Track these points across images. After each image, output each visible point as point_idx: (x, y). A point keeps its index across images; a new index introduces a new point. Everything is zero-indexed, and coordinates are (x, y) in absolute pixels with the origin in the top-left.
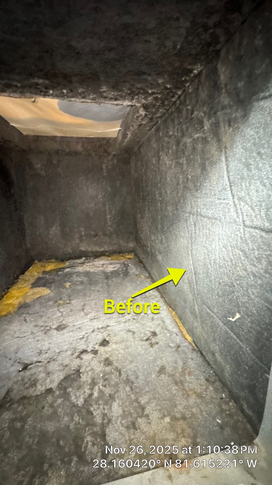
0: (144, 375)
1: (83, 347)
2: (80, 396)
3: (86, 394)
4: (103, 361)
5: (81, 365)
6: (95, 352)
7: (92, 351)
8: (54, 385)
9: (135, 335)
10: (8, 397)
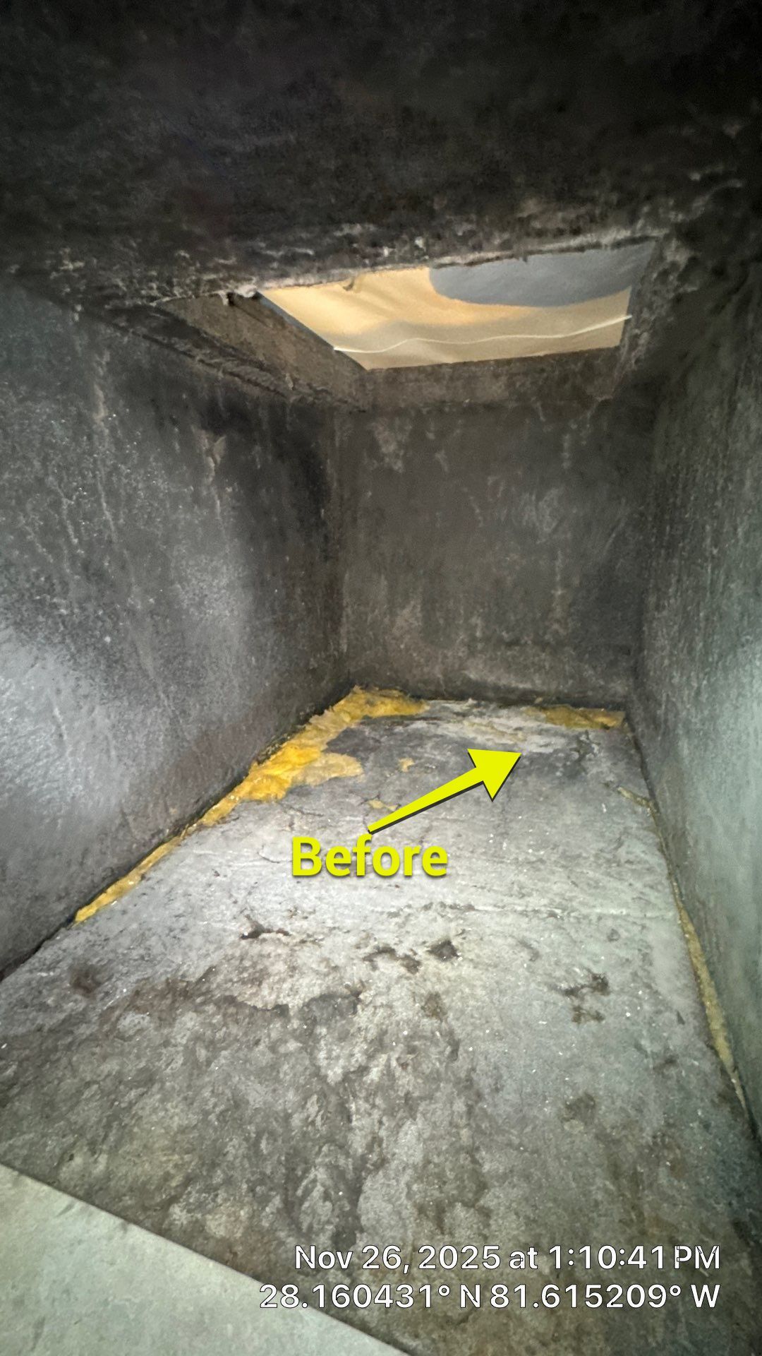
0: (519, 1092)
1: (390, 940)
2: (338, 1058)
3: (353, 1061)
4: (422, 995)
5: (367, 982)
6: (412, 965)
7: (406, 957)
8: (294, 1003)
9: (539, 963)
10: (205, 982)
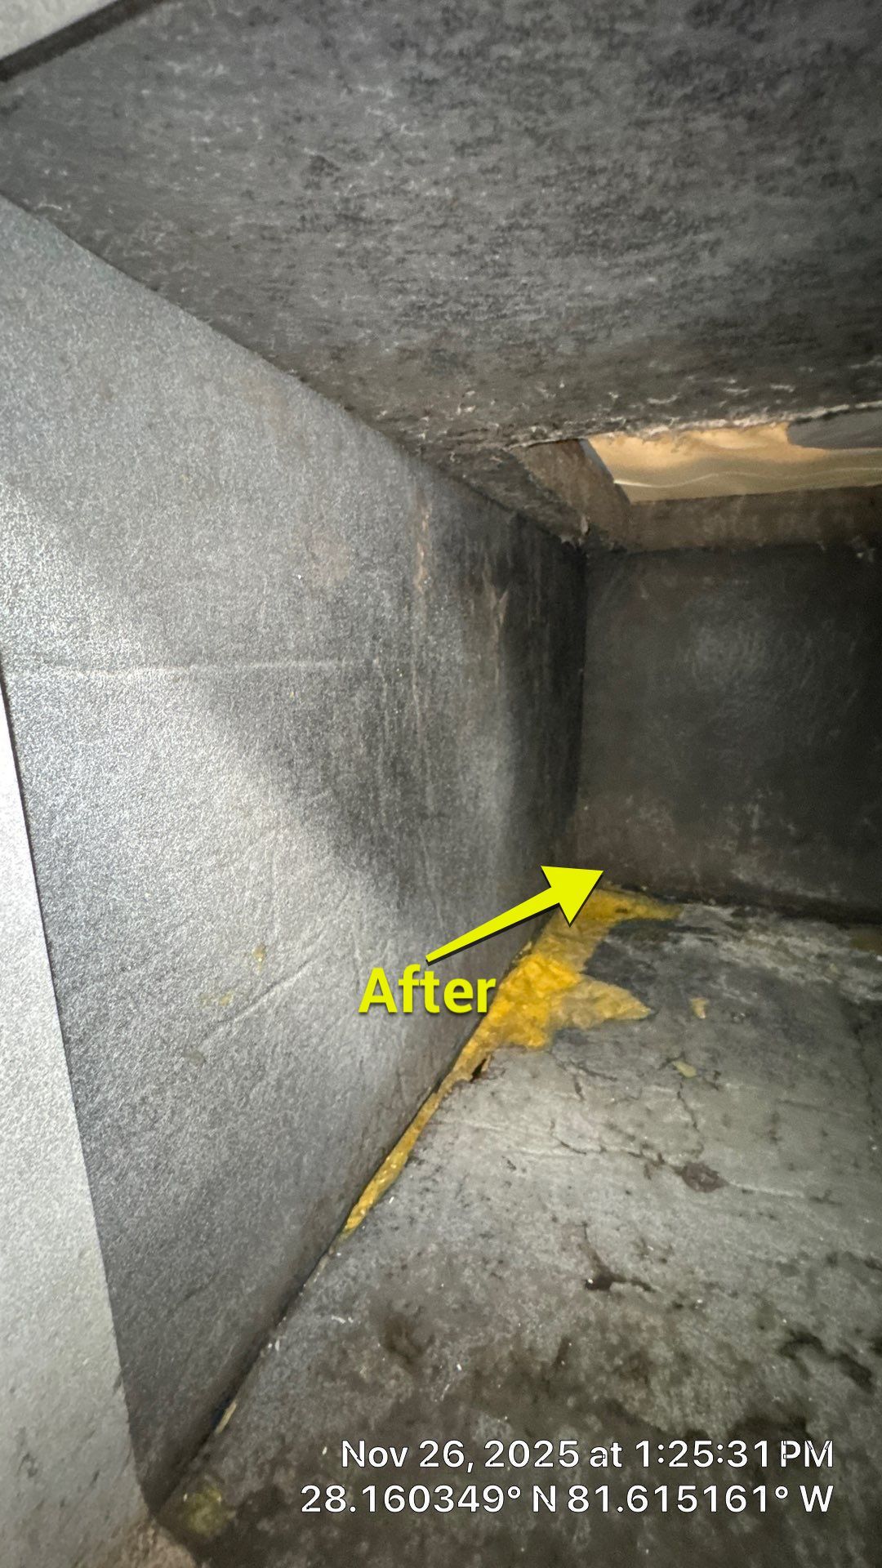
7: (844, 1357)
10: (568, 1367)
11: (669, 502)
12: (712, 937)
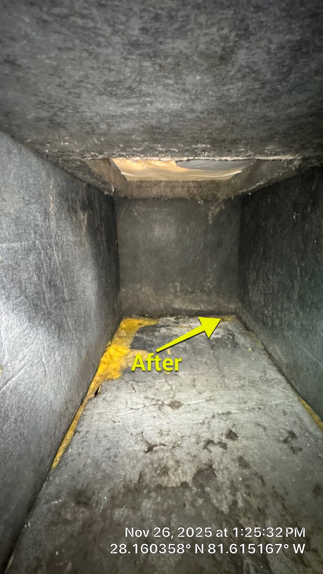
0: (295, 491)
1: (208, 436)
2: (222, 500)
3: (228, 499)
5: (211, 459)
7: (220, 443)
8: (189, 479)
9: (268, 432)
10: (142, 481)
11: (140, 182)
12: (170, 328)
